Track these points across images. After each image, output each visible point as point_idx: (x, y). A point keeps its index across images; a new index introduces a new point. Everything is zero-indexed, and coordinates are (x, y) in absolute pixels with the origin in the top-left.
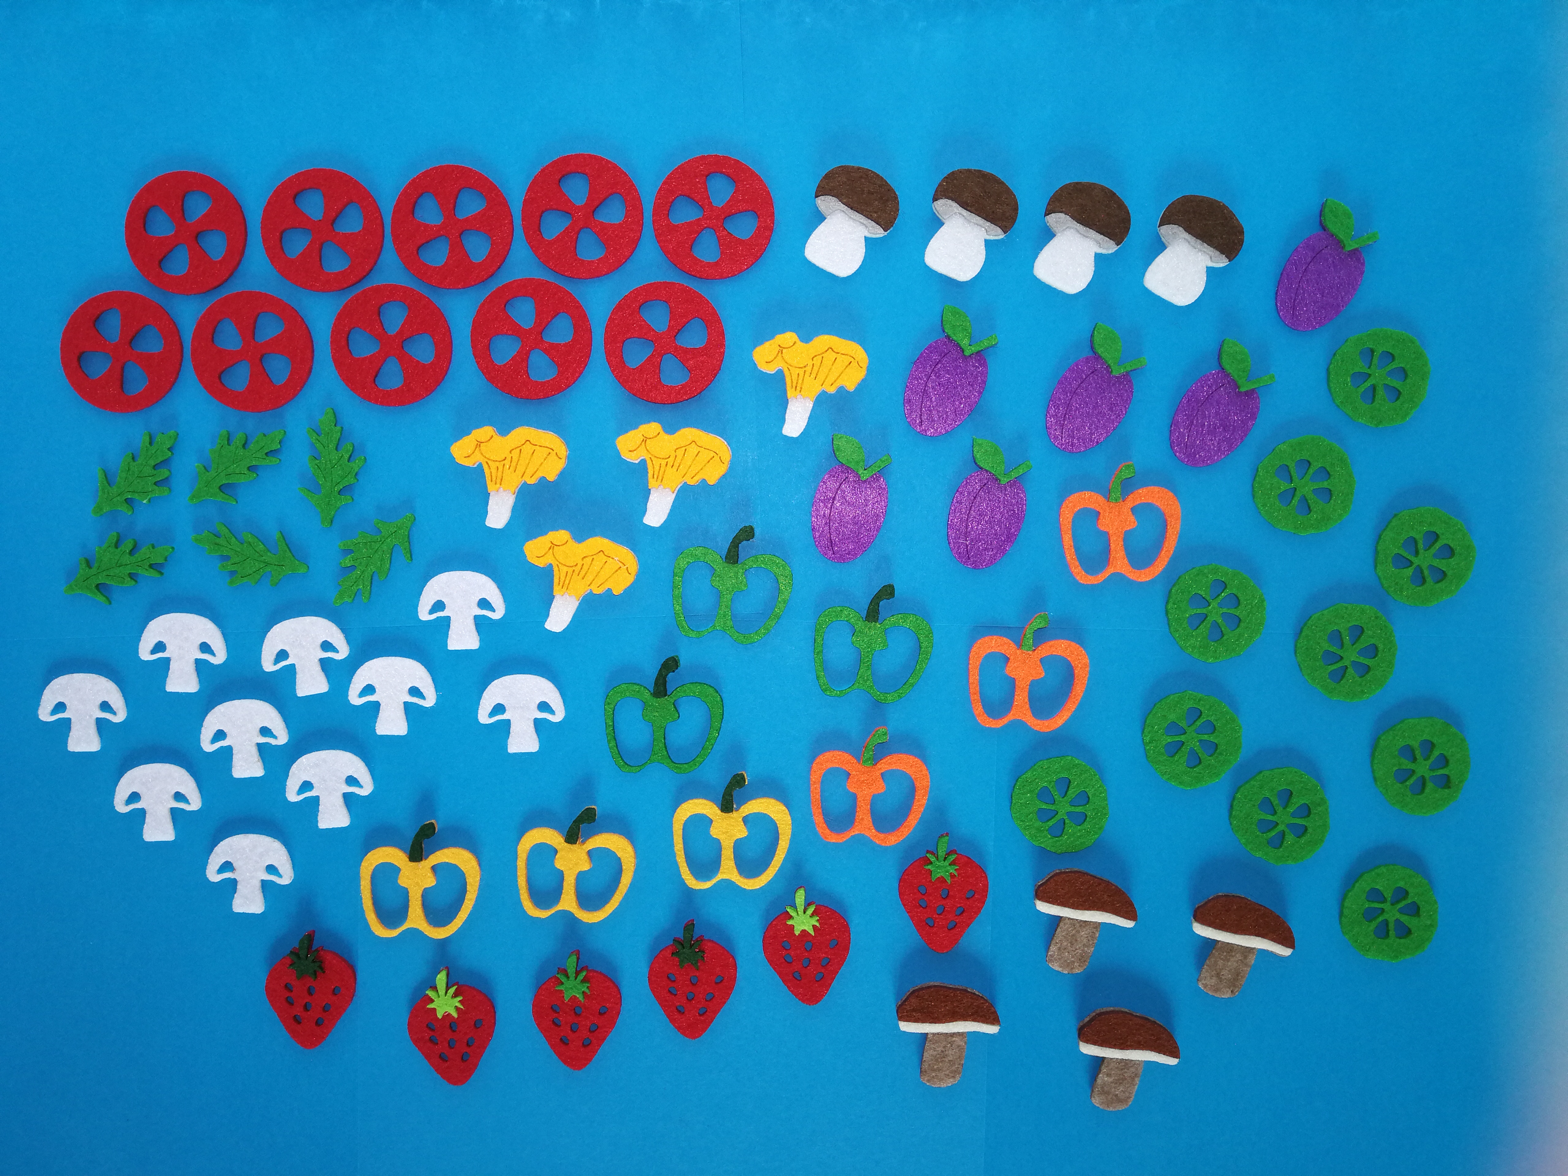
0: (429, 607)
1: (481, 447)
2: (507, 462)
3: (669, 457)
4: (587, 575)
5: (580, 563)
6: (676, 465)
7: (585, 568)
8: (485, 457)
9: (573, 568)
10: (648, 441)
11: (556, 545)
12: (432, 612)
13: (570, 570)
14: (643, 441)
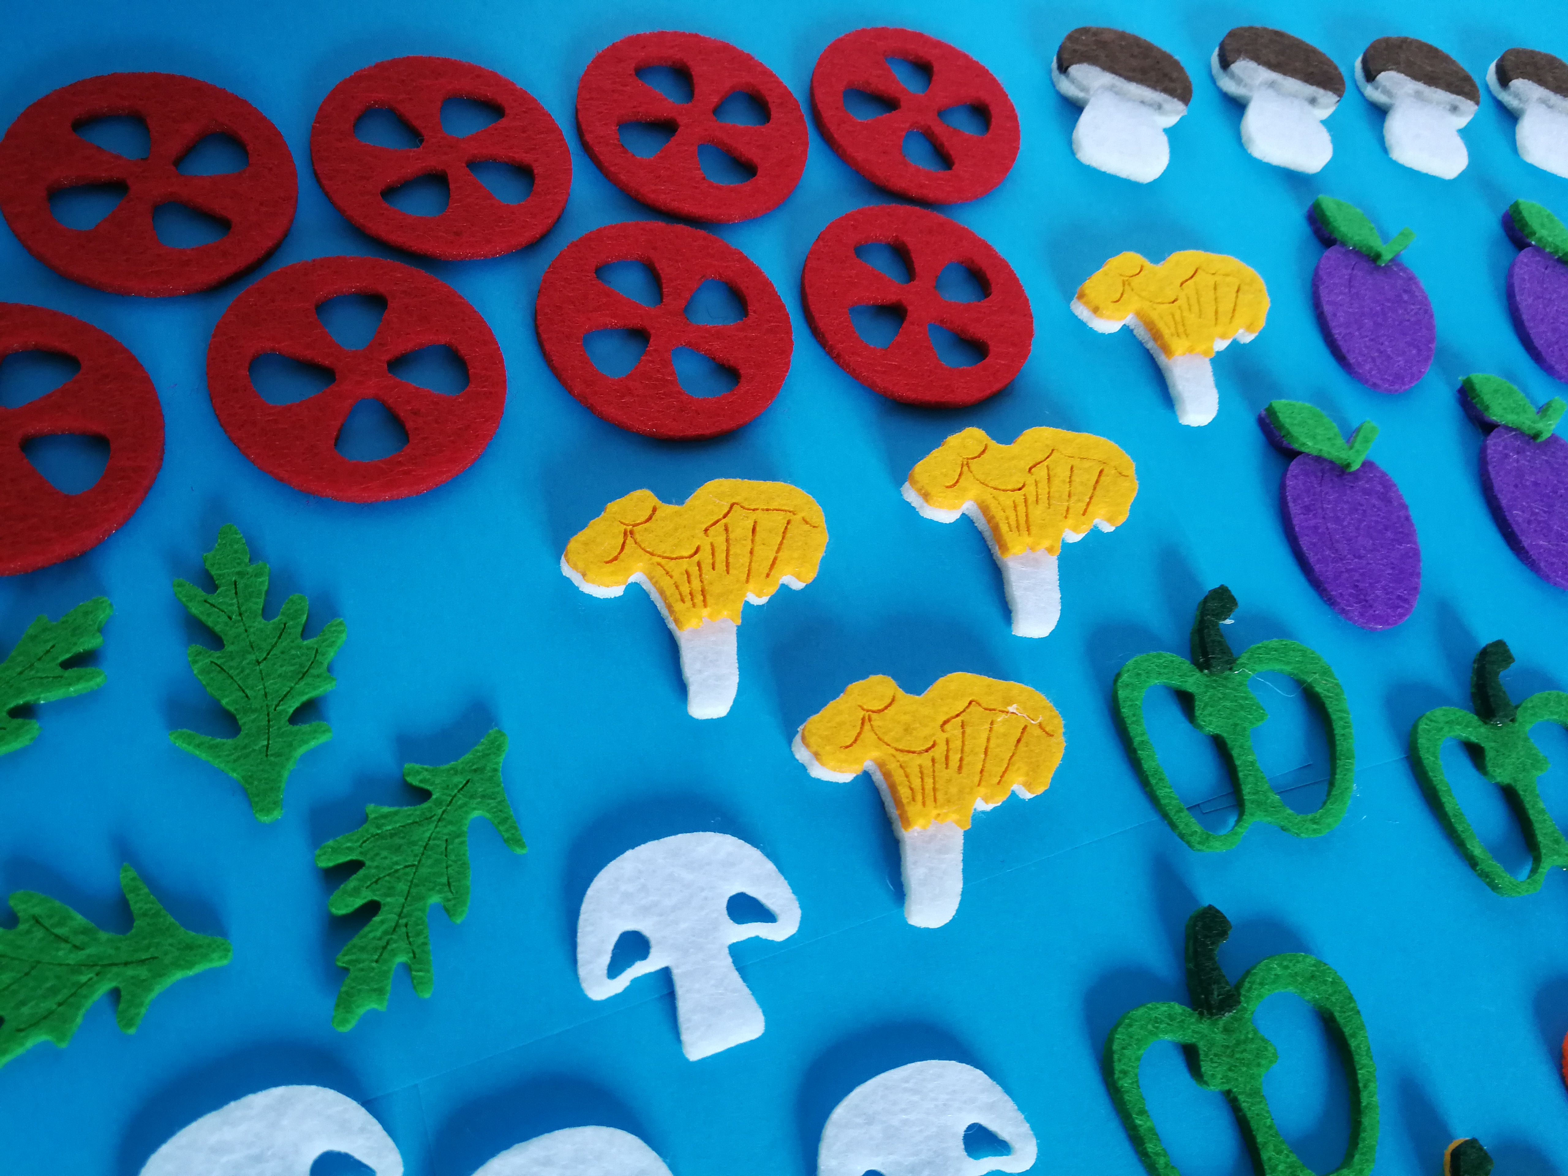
0: (606, 959)
1: (637, 536)
2: (705, 556)
3: (1024, 486)
4: (965, 762)
5: (941, 737)
6: (1043, 497)
7: (956, 744)
8: (652, 554)
9: (931, 753)
10: (974, 464)
11: (873, 712)
12: (614, 970)
13: (925, 760)
14: (962, 466)
